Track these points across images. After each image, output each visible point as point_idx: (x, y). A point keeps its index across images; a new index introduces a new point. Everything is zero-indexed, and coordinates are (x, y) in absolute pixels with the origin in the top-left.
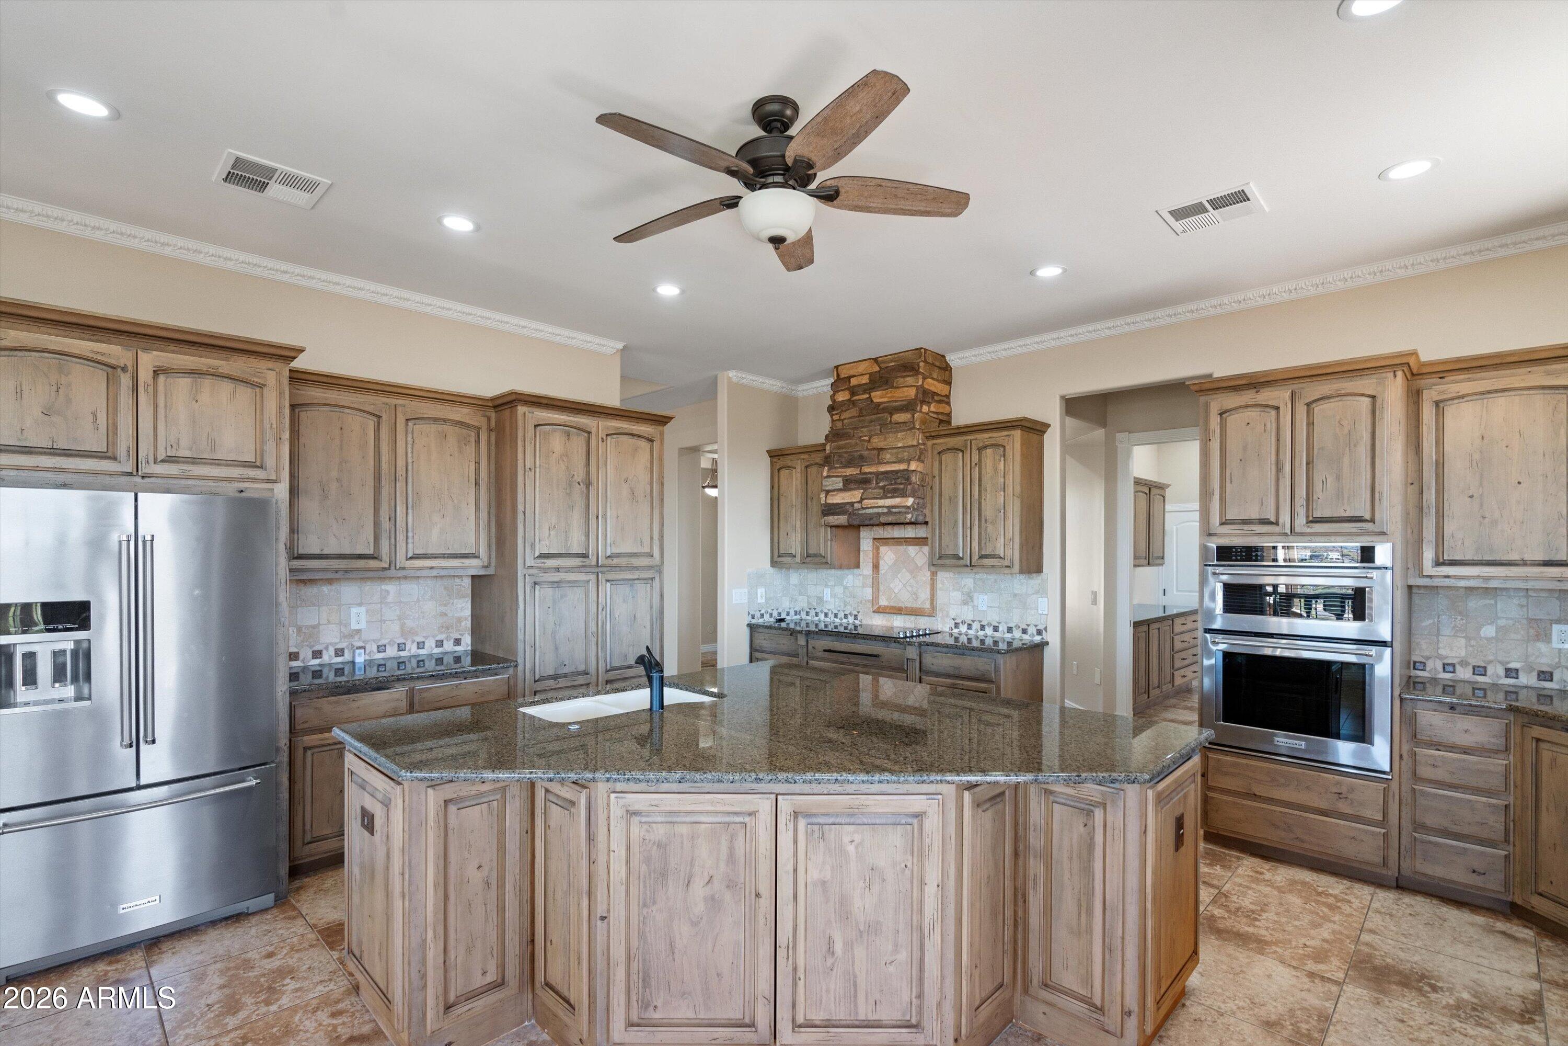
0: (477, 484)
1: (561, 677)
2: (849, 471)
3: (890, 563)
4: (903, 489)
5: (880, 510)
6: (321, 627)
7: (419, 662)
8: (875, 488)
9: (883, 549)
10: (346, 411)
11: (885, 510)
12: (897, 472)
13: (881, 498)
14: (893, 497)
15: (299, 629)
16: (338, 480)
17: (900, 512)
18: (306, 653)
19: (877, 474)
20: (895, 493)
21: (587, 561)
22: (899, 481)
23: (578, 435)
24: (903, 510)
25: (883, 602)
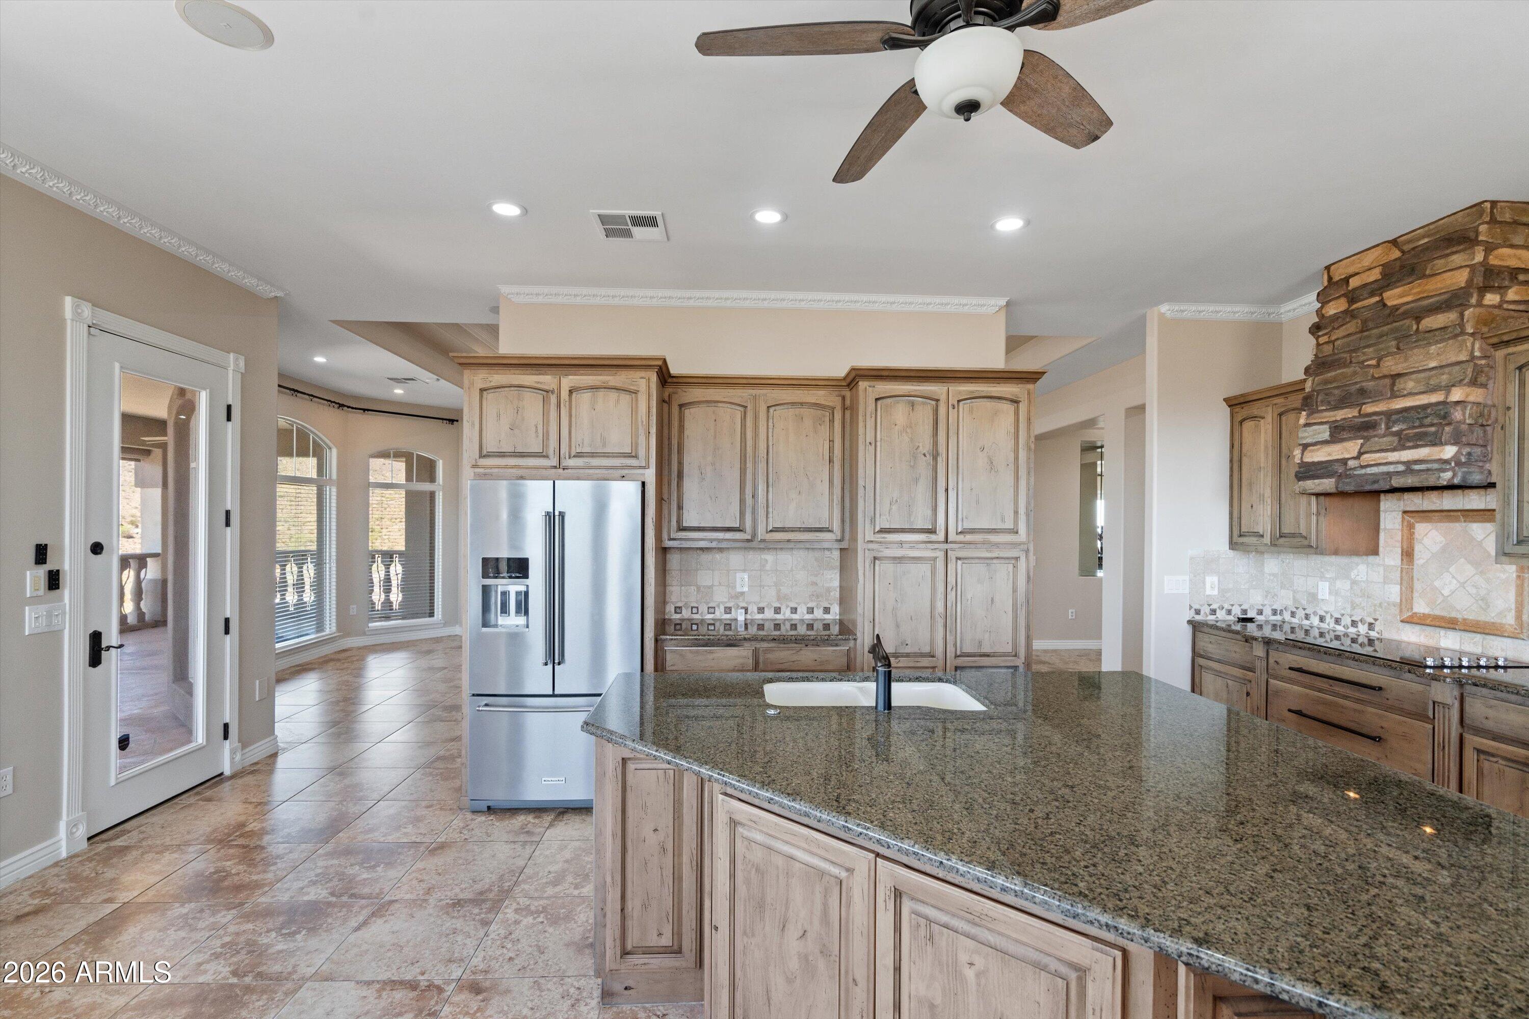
0: (831, 461)
1: (902, 656)
2: (1340, 415)
3: (1435, 549)
4: (1435, 433)
5: (1391, 468)
6: (714, 588)
7: (792, 625)
8: (1384, 436)
9: (1421, 528)
10: (720, 405)
11: (1401, 468)
12: (1424, 407)
13: (1394, 450)
14: (1416, 447)
15: (699, 588)
16: (713, 464)
17: (1428, 470)
18: (703, 608)
19: (1388, 414)
20: (1420, 440)
21: (933, 537)
22: (1428, 421)
23: (924, 403)
24: (1436, 466)
25: (1421, 607)
